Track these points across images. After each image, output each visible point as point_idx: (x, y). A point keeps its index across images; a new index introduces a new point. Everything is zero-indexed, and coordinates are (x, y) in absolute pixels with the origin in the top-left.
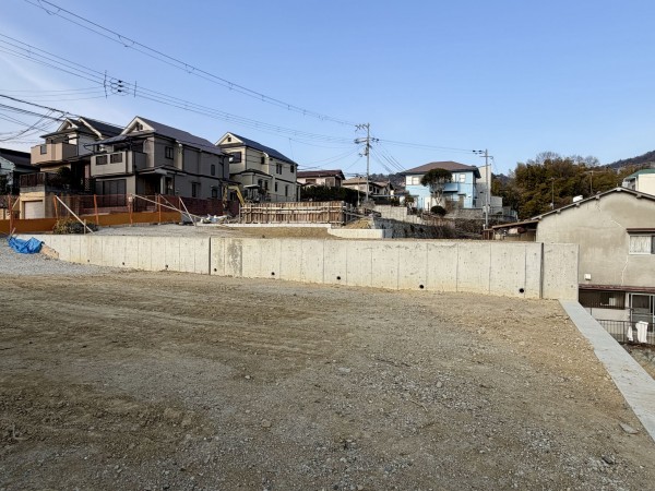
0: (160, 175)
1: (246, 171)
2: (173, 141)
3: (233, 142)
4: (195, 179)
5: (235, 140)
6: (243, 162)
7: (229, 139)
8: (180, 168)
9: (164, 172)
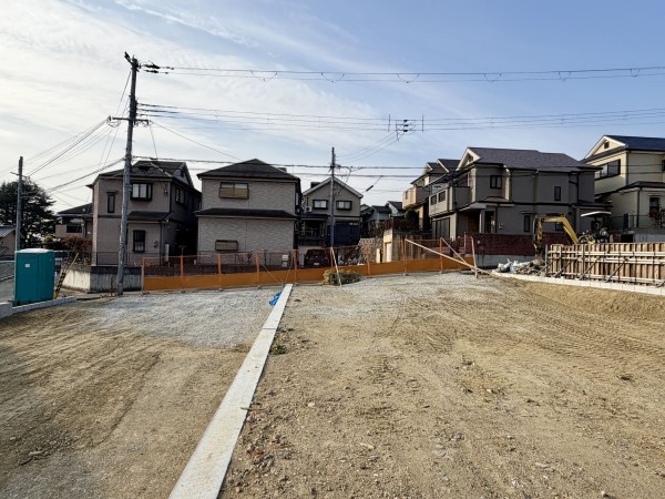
0: (479, 210)
1: (627, 187)
2: (500, 167)
3: (611, 147)
4: (529, 209)
5: (614, 144)
6: (623, 176)
7: (607, 145)
8: (507, 198)
9: (483, 206)
